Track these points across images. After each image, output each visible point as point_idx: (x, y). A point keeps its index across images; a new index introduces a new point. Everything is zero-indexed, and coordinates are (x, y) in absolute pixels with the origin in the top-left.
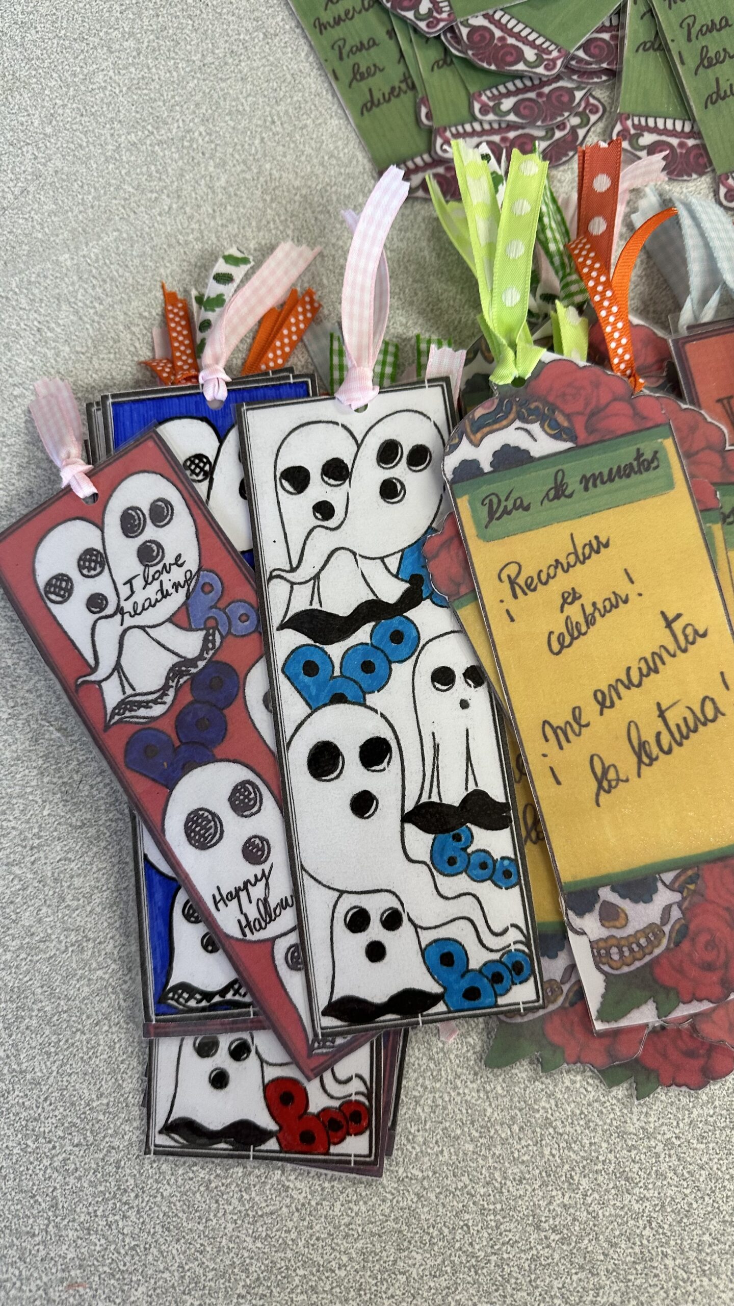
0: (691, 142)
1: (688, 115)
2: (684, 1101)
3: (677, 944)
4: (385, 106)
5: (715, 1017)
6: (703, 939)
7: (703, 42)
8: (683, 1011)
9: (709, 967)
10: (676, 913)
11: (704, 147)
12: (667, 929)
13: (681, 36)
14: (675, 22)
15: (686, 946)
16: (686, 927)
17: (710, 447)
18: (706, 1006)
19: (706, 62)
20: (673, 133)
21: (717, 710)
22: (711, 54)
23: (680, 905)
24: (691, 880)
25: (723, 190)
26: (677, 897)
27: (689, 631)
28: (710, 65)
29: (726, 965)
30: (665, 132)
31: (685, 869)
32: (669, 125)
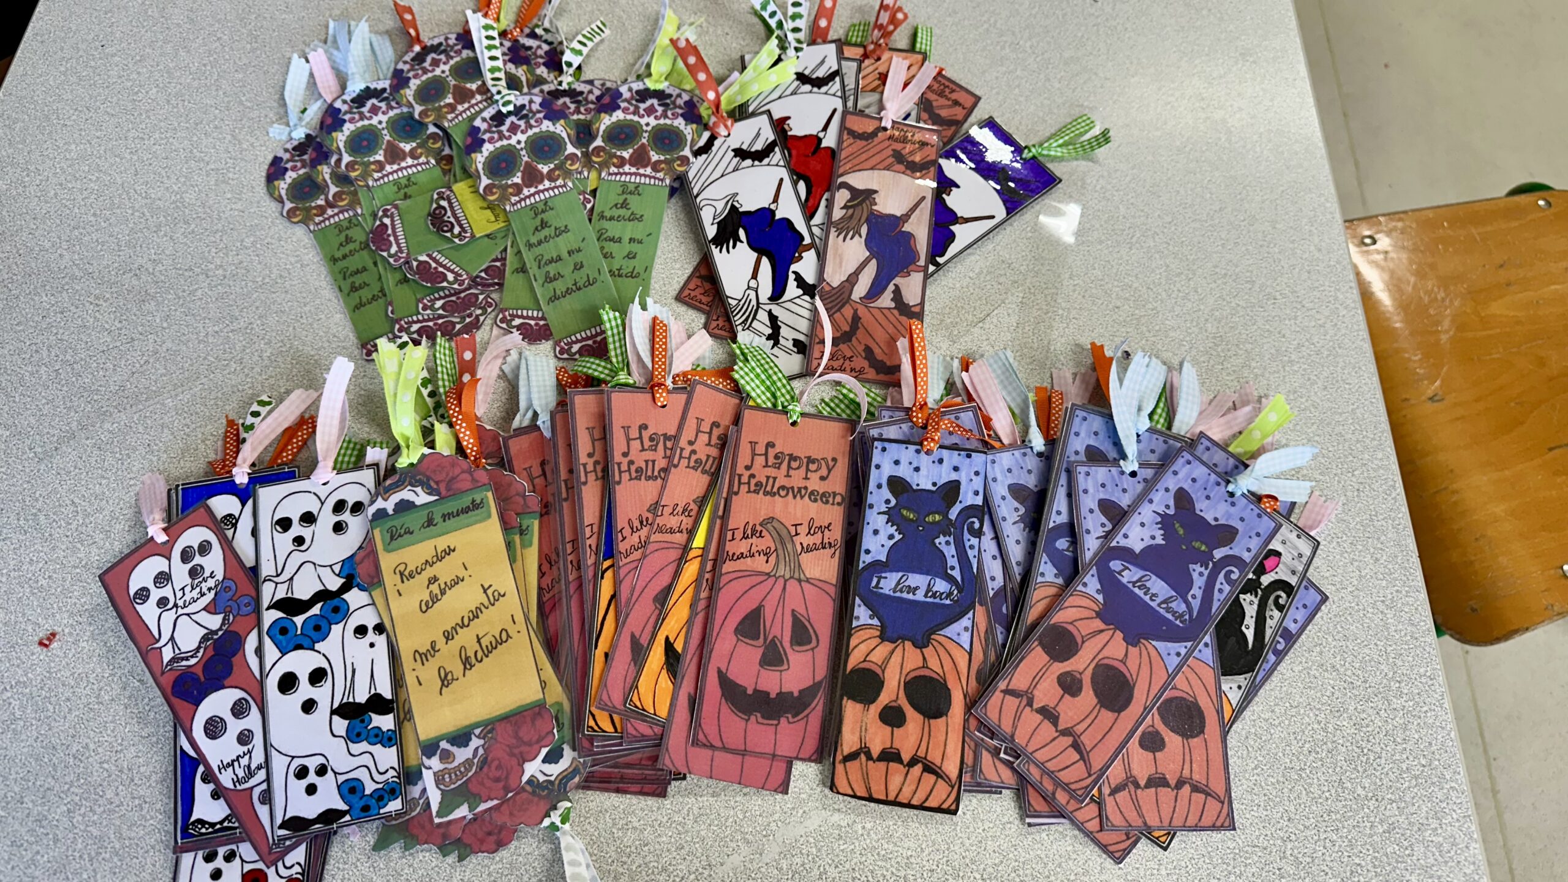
0: (542, 323)
1: (539, 309)
2: (486, 861)
3: (481, 769)
4: (368, 306)
5: (502, 808)
6: (496, 763)
7: (548, 268)
8: (483, 807)
9: (497, 780)
10: (481, 751)
11: (547, 325)
12: (476, 761)
13: (535, 265)
14: (532, 258)
15: (485, 769)
16: (486, 758)
17: (518, 494)
18: (495, 802)
19: (549, 279)
20: (532, 318)
21: (508, 636)
22: (552, 275)
23: (483, 746)
24: (489, 732)
25: (558, 349)
26: (482, 742)
27: (496, 594)
28: (551, 281)
29: (507, 778)
30: (527, 317)
31: (487, 726)
32: (530, 314)
